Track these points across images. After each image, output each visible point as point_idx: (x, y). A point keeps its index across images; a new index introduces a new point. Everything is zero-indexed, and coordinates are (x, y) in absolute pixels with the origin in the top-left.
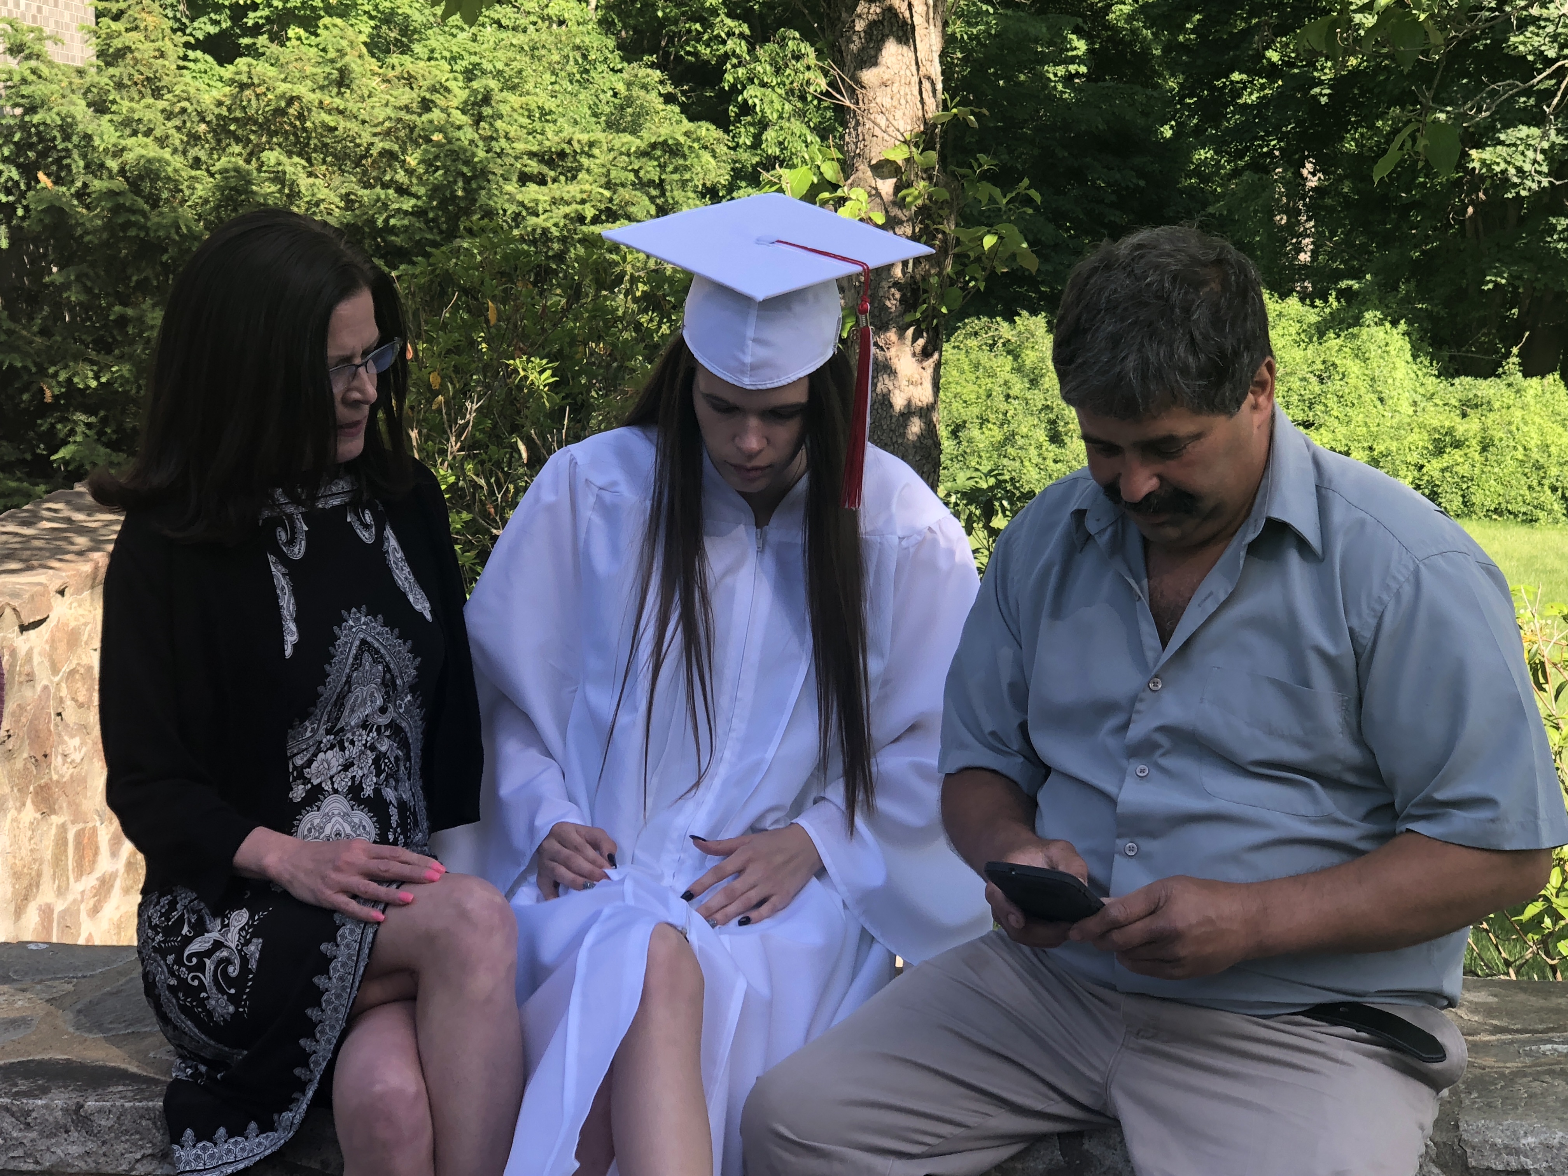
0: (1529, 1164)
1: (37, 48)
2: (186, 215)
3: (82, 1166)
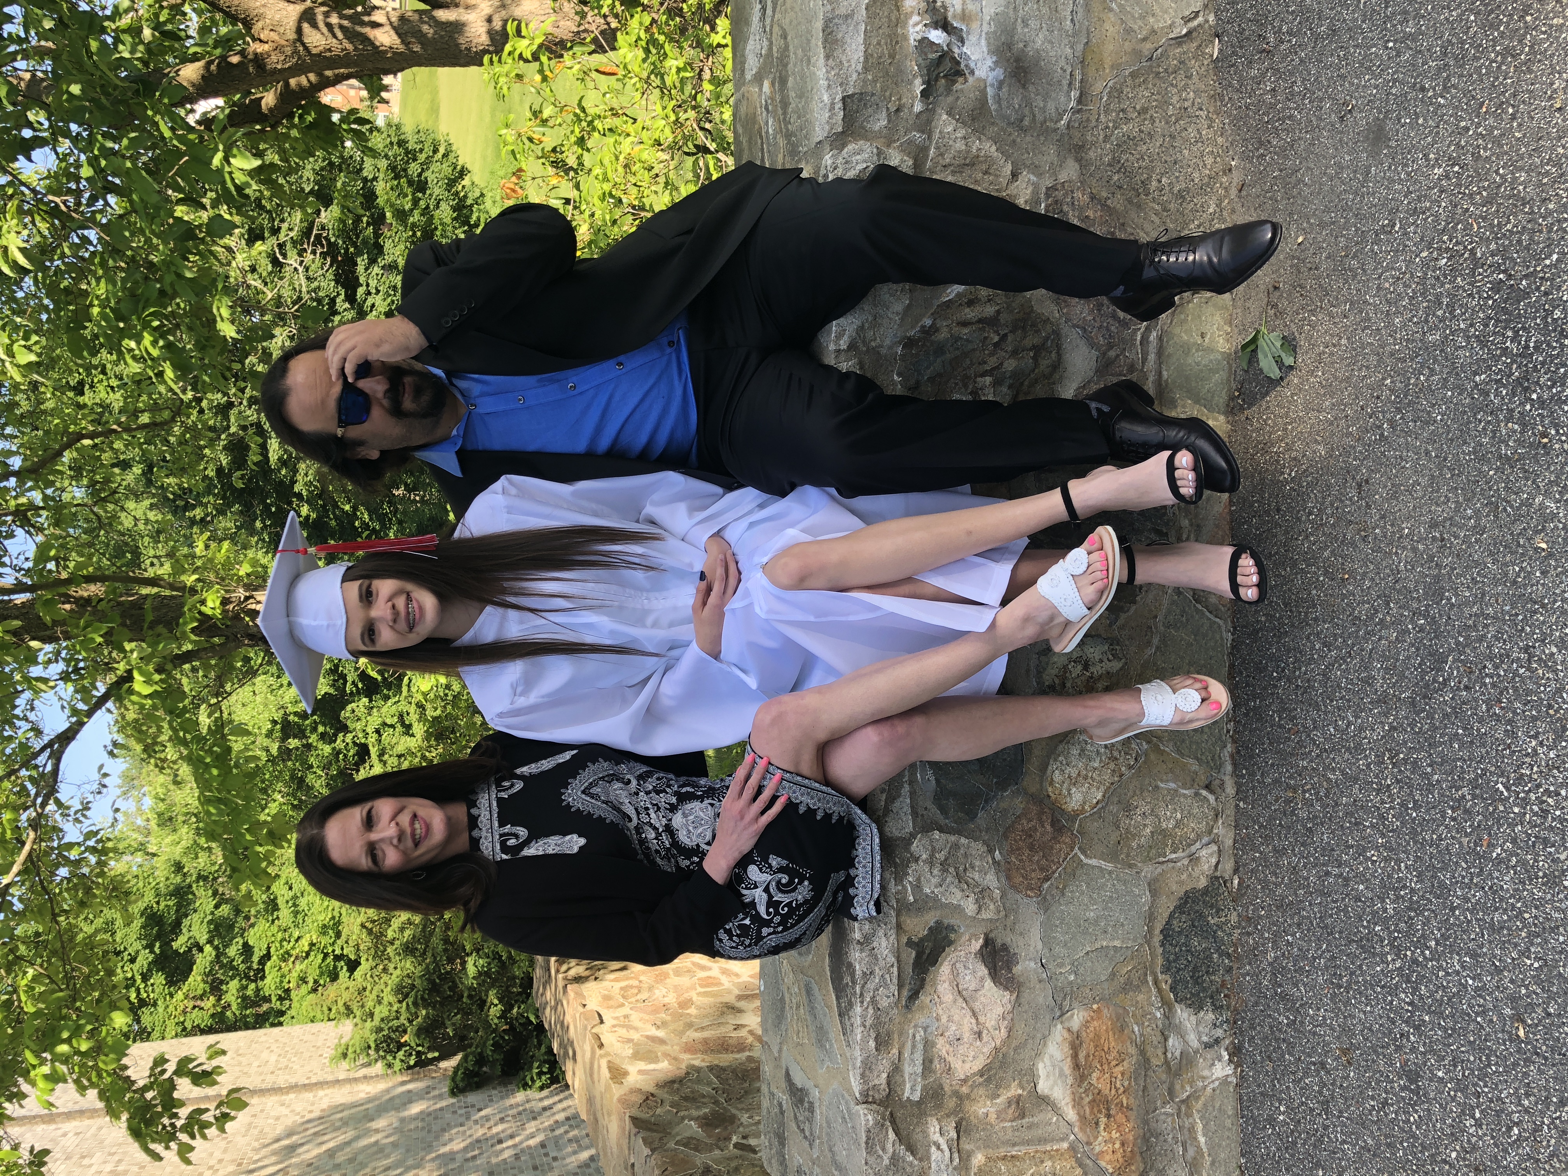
0: (839, 97)
1: (344, 1046)
2: (419, 971)
3: (893, 938)
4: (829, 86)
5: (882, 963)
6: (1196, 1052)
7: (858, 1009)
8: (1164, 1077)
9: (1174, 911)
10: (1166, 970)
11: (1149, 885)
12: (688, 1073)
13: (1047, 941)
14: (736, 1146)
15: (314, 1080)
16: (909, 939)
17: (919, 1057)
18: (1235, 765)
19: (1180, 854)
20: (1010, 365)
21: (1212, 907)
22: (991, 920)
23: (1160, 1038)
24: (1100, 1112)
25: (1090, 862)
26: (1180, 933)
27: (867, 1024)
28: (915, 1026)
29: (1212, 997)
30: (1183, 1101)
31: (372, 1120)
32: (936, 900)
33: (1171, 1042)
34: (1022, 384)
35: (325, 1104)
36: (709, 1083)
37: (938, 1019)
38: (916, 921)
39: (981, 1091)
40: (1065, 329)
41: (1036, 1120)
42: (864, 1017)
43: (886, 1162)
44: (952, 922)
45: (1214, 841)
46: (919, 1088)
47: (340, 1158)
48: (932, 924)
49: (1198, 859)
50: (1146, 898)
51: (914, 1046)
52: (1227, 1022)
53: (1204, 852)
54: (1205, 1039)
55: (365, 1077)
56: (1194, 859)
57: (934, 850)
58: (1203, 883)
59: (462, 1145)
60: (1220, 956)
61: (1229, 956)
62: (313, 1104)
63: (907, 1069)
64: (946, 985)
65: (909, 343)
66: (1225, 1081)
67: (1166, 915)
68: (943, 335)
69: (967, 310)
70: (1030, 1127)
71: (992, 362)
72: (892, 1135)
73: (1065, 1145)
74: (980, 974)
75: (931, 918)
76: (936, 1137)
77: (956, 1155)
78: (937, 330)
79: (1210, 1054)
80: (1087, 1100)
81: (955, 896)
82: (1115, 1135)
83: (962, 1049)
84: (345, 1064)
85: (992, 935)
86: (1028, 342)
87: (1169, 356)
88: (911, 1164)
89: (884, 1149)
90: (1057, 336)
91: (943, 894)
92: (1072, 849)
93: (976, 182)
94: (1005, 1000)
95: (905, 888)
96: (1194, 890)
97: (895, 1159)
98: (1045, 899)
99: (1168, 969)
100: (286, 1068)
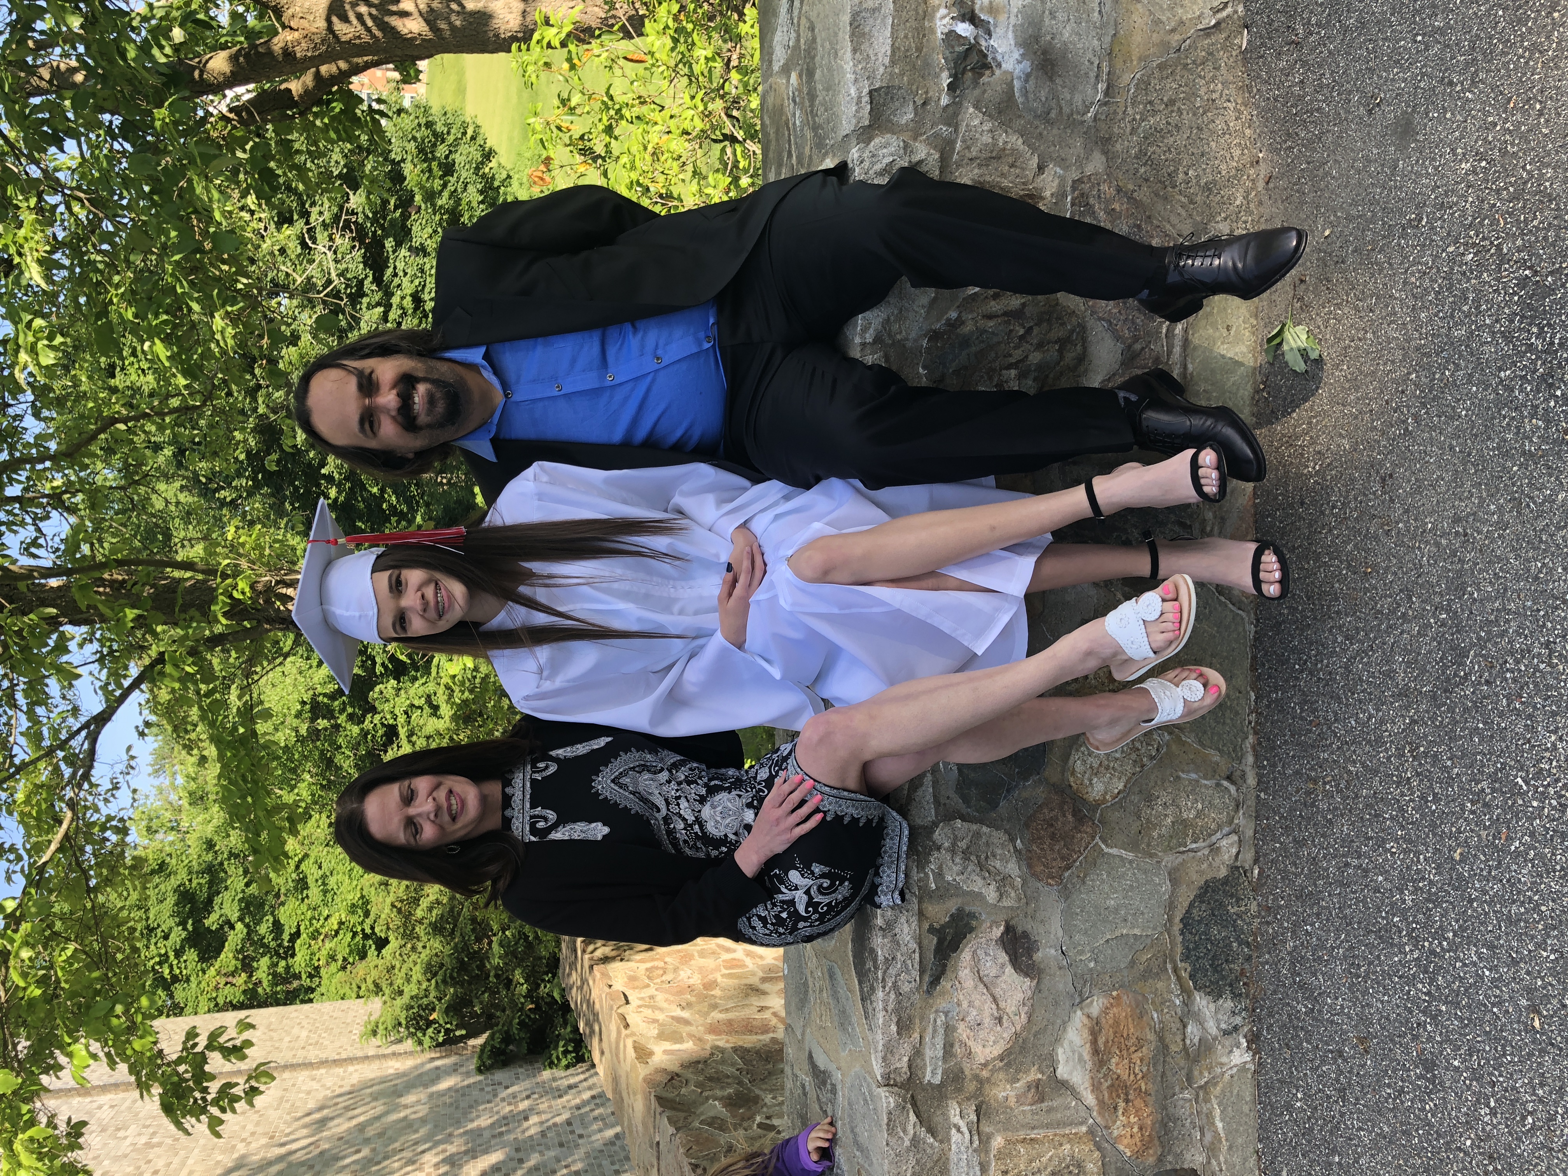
0: (866, 91)
1: (373, 1024)
2: (448, 950)
3: (914, 924)
4: (856, 80)
5: (904, 949)
6: (1215, 1039)
7: (880, 994)
8: (1182, 1063)
9: (1194, 900)
10: (1186, 958)
11: (1169, 874)
12: (712, 1054)
13: (1068, 929)
14: (760, 1125)
15: (344, 1056)
16: (931, 926)
17: (940, 1041)
18: (1256, 756)
19: (1200, 844)
20: (1035, 358)
21: (1232, 896)
22: (1012, 908)
23: (1179, 1025)
24: (1118, 1096)
25: (1111, 851)
26: (1199, 922)
27: (889, 1009)
28: (937, 1011)
29: (1231, 985)
30: (1201, 1087)
31: (401, 1096)
32: (957, 887)
33: (1189, 1029)
34: (1047, 376)
35: (354, 1079)
36: (733, 1064)
37: (959, 1004)
38: (937, 908)
39: (1001, 1075)
40: (1091, 322)
41: (1055, 1104)
42: (886, 1002)
43: (907, 1143)
44: (973, 909)
45: (1235, 832)
46: (940, 1071)
47: (370, 1132)
48: (954, 910)
49: (1218, 849)
50: (1166, 887)
51: (935, 1031)
52: (1246, 1009)
53: (1224, 842)
54: (1223, 1026)
55: (394, 1054)
56: (1214, 849)
57: (956, 837)
58: (1223, 872)
59: (490, 1121)
60: (1240, 944)
61: (1248, 945)
62: (343, 1079)
63: (928, 1053)
64: (967, 971)
65: (934, 336)
66: (1243, 1068)
67: (1186, 904)
68: (968, 328)
69: (993, 303)
70: (1050, 1110)
71: (1017, 354)
72: (912, 1117)
73: (1084, 1129)
74: (1000, 961)
75: (952, 905)
76: (957, 1120)
77: (976, 1138)
78: (963, 323)
79: (1228, 1041)
80: (1106, 1084)
81: (976, 884)
82: (1133, 1119)
83: (982, 1034)
84: (376, 1041)
85: (1013, 923)
86: (1054, 335)
87: (1194, 348)
88: (931, 1146)
89: (905, 1131)
90: (1082, 329)
91: (965, 882)
92: (1093, 838)
93: (1003, 175)
94: (1025, 987)
95: (926, 875)
96: (1214, 880)
97: (915, 1141)
98: (1066, 887)
99: (1188, 957)
100: (317, 1043)
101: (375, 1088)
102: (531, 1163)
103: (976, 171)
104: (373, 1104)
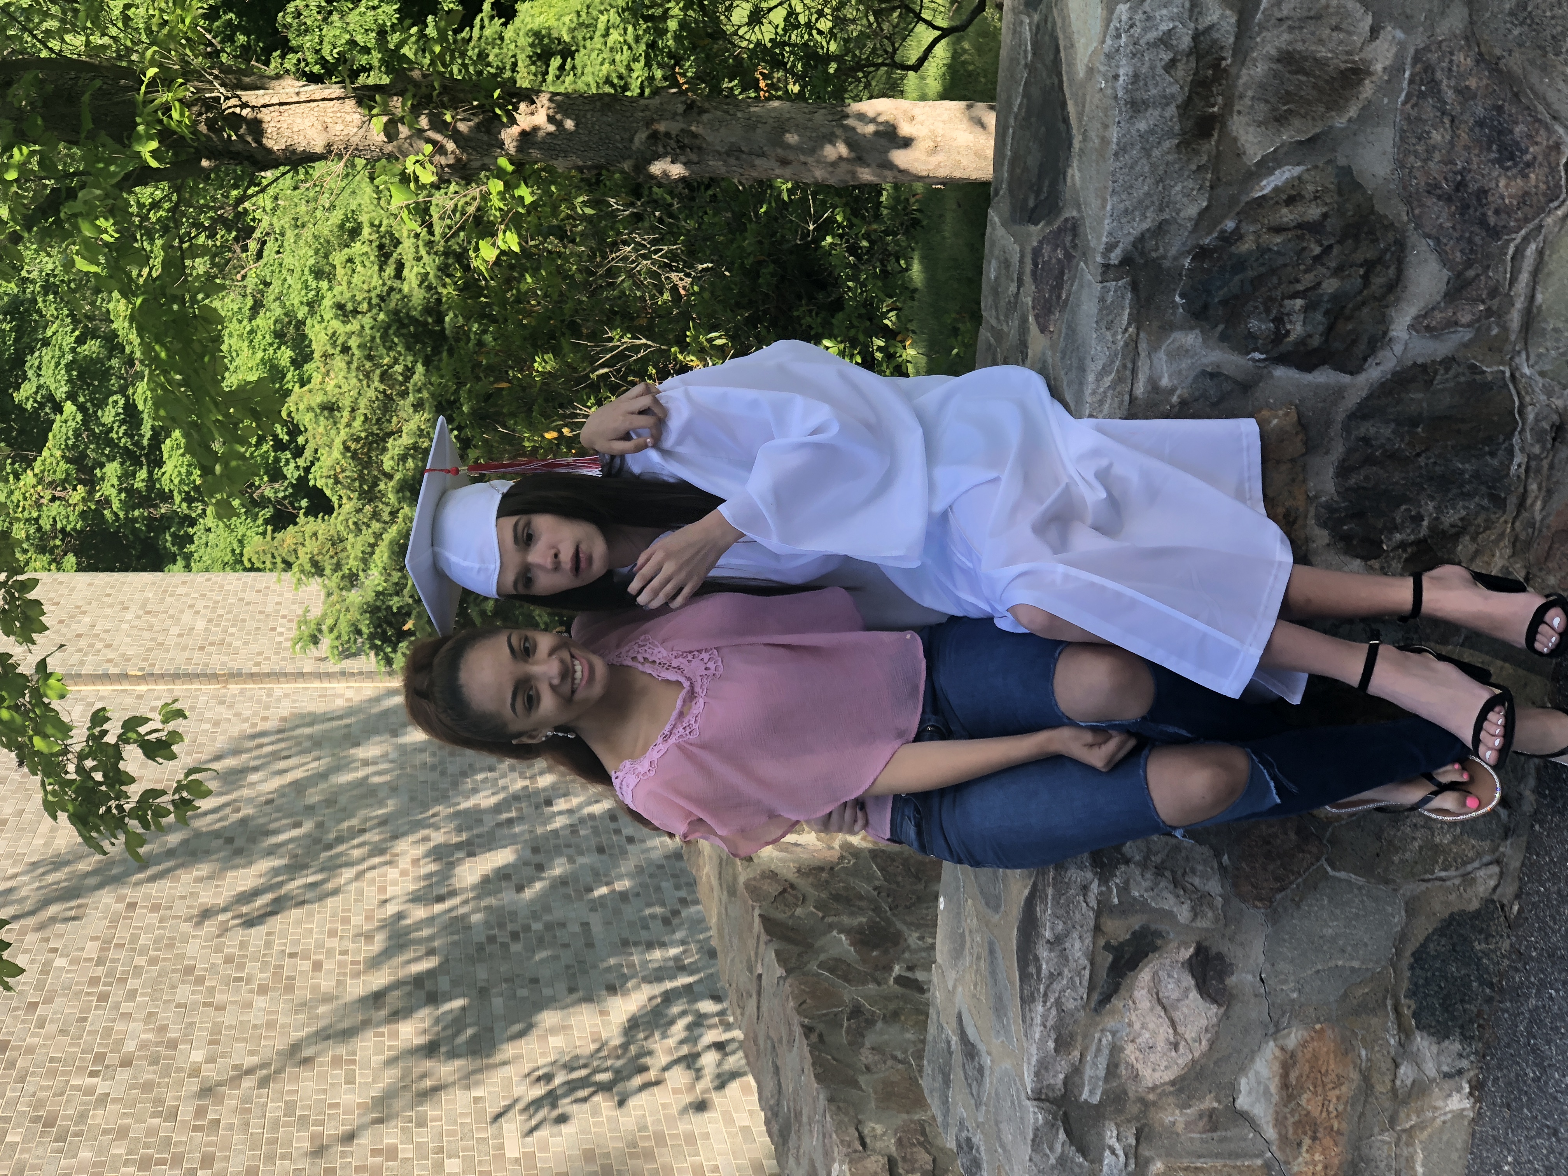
1: (313, 626)
3: (1088, 940)
5: (1073, 965)
6: (1432, 1081)
7: (1040, 1008)
8: (1387, 1104)
9: (1433, 934)
10: (1412, 994)
11: (1407, 903)
12: (842, 858)
13: (1271, 955)
14: (899, 980)
15: (265, 668)
16: (1108, 943)
17: (1103, 1062)
18: (1539, 779)
19: (1452, 873)
20: (1331, 286)
21: (1481, 931)
22: (1207, 930)
23: (1390, 1064)
24: (1305, 1133)
25: (1337, 874)
26: (1435, 958)
27: (1049, 1024)
28: (1103, 1030)
29: (1462, 1027)
30: (1404, 1131)
31: (357, 744)
32: (1144, 904)
33: (1402, 1070)
34: (1344, 307)
35: (285, 709)
36: (870, 878)
37: (1130, 1024)
38: (1118, 923)
39: (1171, 1099)
40: (1413, 237)
41: (1229, 1134)
42: (1045, 1017)
43: (1052, 1161)
44: (1160, 927)
45: (1498, 862)
46: (1099, 1092)
47: (313, 796)
48: (1137, 927)
49: (1474, 880)
50: (1399, 918)
51: (1099, 1050)
52: (1476, 1053)
53: (1482, 873)
54: (1445, 1068)
55: (343, 673)
56: (1468, 880)
57: (1149, 849)
58: (1475, 905)
59: (494, 800)
60: (1481, 984)
61: (1491, 985)
62: (267, 708)
63: (1088, 1072)
64: (1144, 992)
65: (1201, 254)
66: (1459, 1115)
67: (1421, 938)
68: (1247, 246)
69: (1285, 211)
70: (1222, 1140)
71: (1308, 280)
72: (1062, 1136)
73: (1259, 1162)
74: (1185, 984)
75: (1136, 922)
76: (1113, 1142)
77: (1132, 1161)
78: (1241, 238)
79: (1448, 1085)
80: (1292, 1120)
81: (1169, 902)
82: (1318, 1157)
83: (1153, 1058)
84: (313, 651)
85: (1206, 944)
86: (1359, 257)
87: (1550, 274)
88: (1080, 1166)
89: (1051, 1149)
90: (1401, 245)
91: (1153, 898)
92: (1318, 859)
93: (1321, 41)
94: (1210, 1014)
95: (1110, 890)
96: (1462, 913)
97: (1062, 1160)
98: (1275, 911)
99: (1414, 994)
100: (222, 642)
101: (317, 728)
102: (557, 871)
103: (1286, 36)
104: (315, 754)
